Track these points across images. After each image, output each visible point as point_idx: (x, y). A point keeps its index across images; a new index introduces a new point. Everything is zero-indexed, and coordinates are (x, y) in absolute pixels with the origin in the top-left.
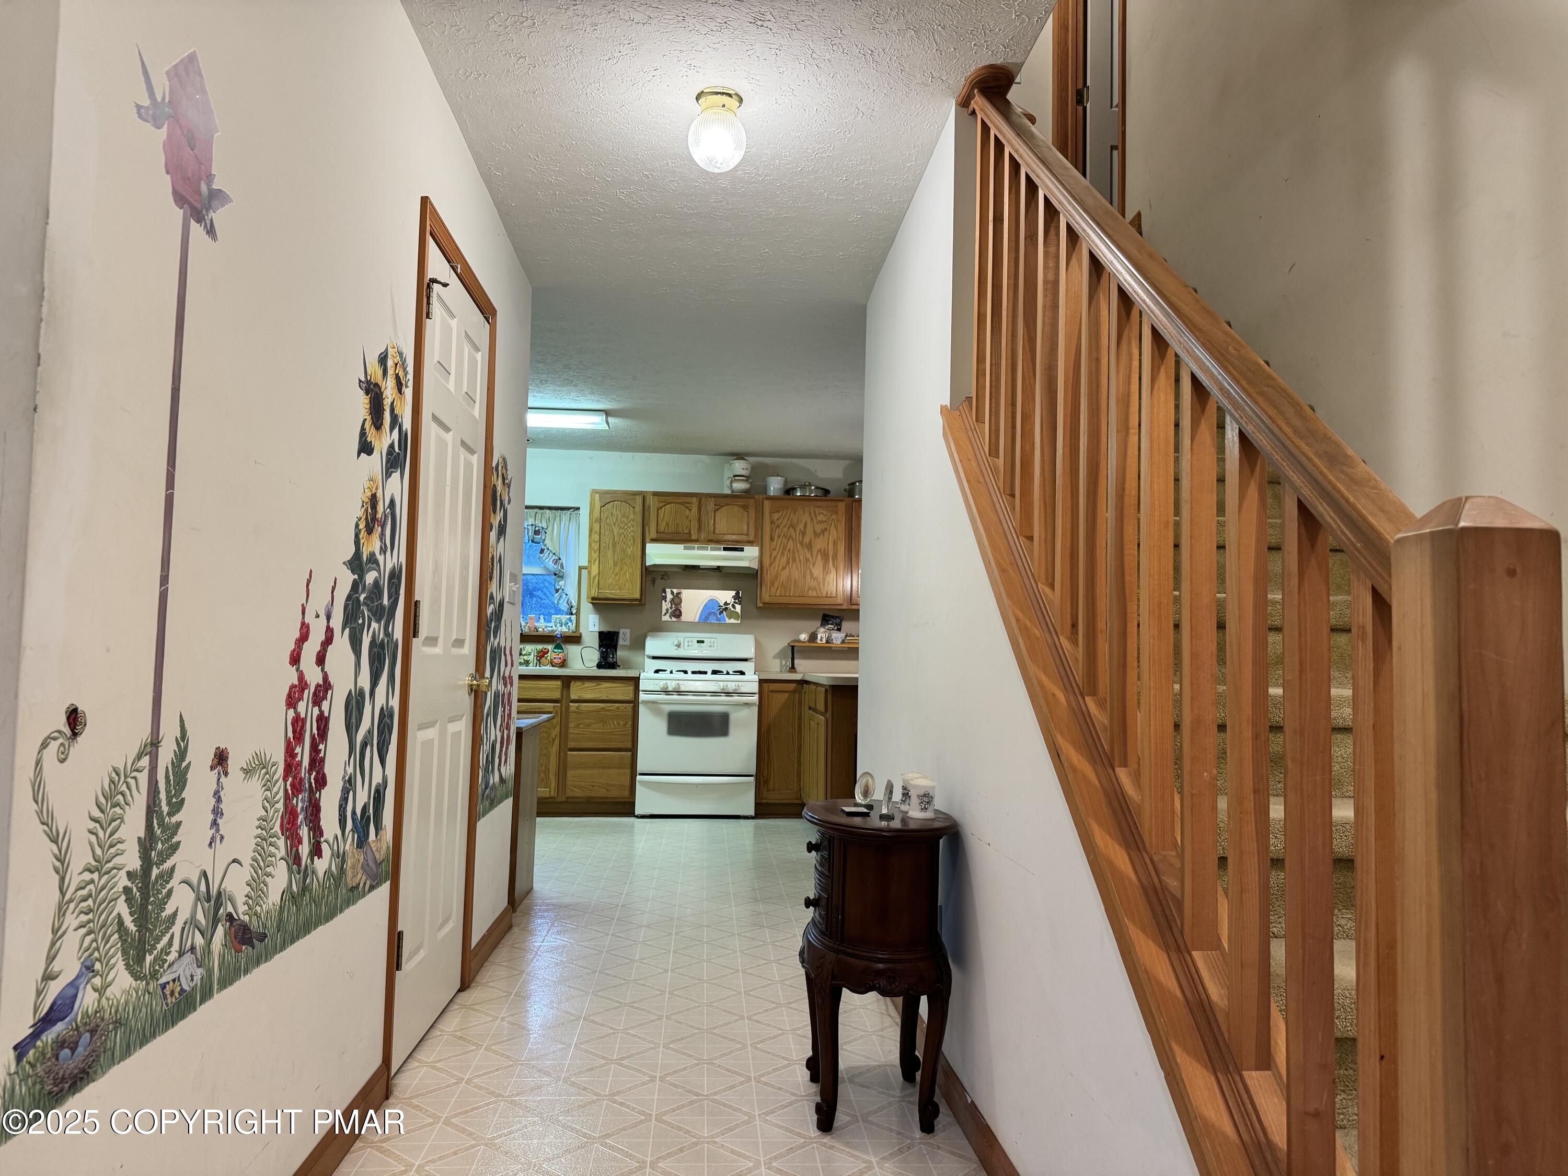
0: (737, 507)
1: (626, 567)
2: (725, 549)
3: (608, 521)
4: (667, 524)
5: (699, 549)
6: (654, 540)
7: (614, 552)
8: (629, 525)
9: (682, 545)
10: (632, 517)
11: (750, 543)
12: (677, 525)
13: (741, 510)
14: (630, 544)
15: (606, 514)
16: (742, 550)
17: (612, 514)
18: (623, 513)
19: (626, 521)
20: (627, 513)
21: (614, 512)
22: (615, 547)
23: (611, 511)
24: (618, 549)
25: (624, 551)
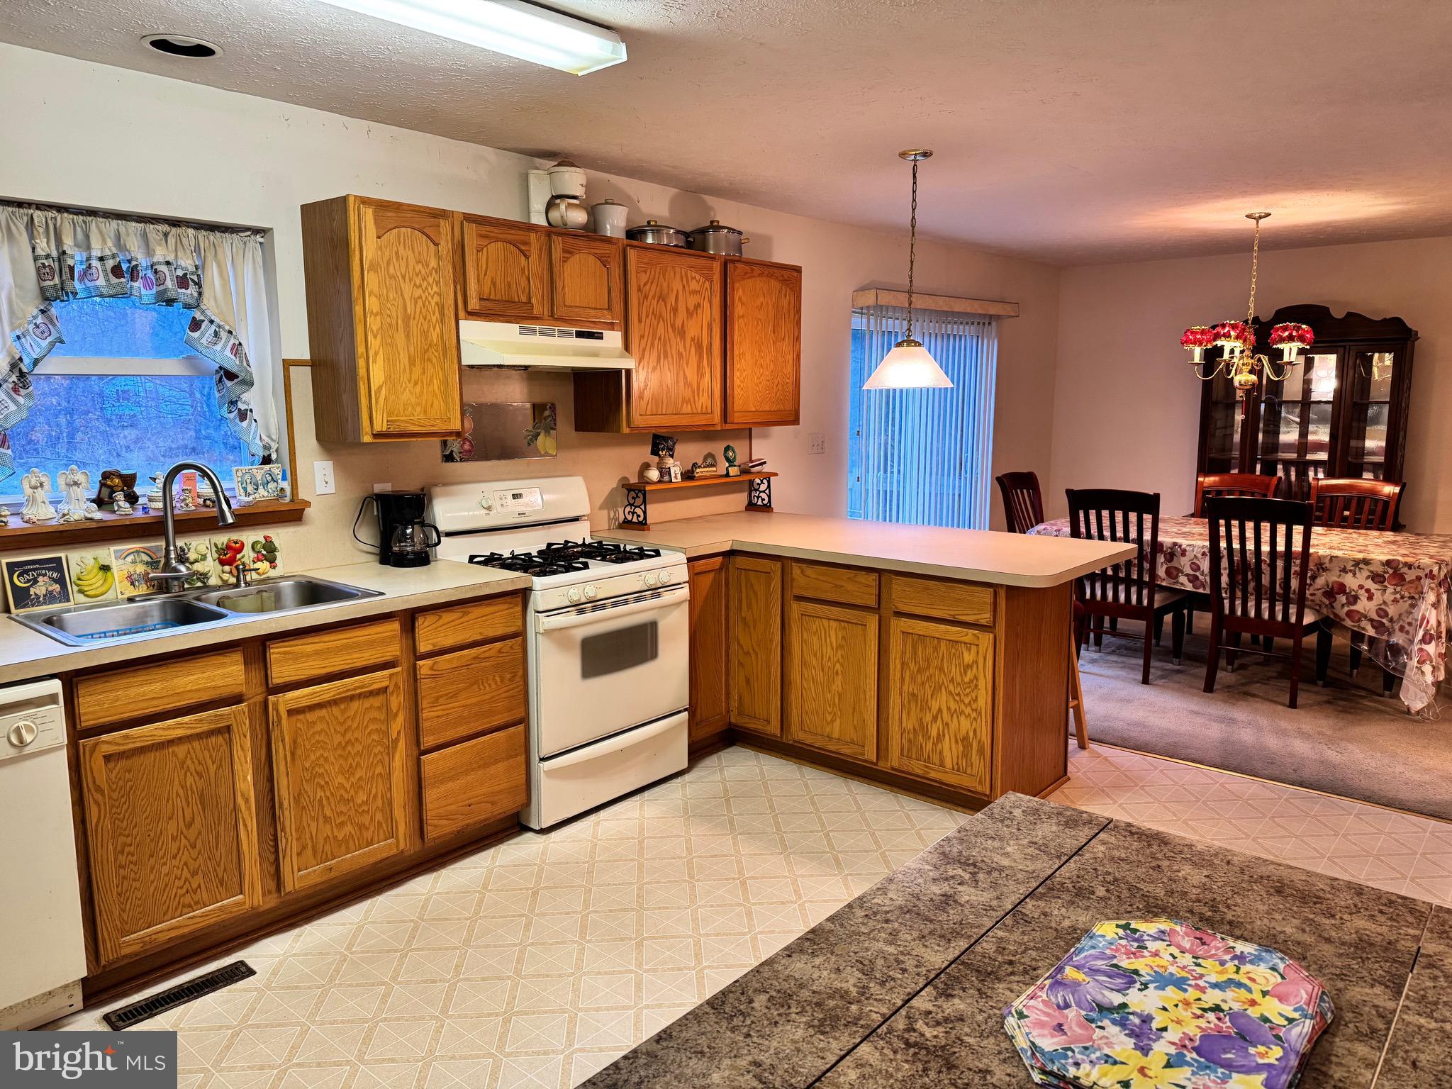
0: (593, 258)
1: (431, 369)
2: (580, 335)
3: (392, 271)
4: (494, 283)
5: (543, 333)
6: (473, 315)
7: (408, 336)
8: (431, 280)
9: (517, 326)
10: (434, 263)
11: (615, 325)
12: (509, 285)
13: (598, 263)
14: (434, 319)
15: (388, 254)
16: (599, 336)
17: (397, 253)
18: (417, 254)
19: (423, 271)
20: (425, 255)
21: (402, 251)
22: (409, 326)
23: (395, 249)
24: (415, 330)
25: (425, 334)
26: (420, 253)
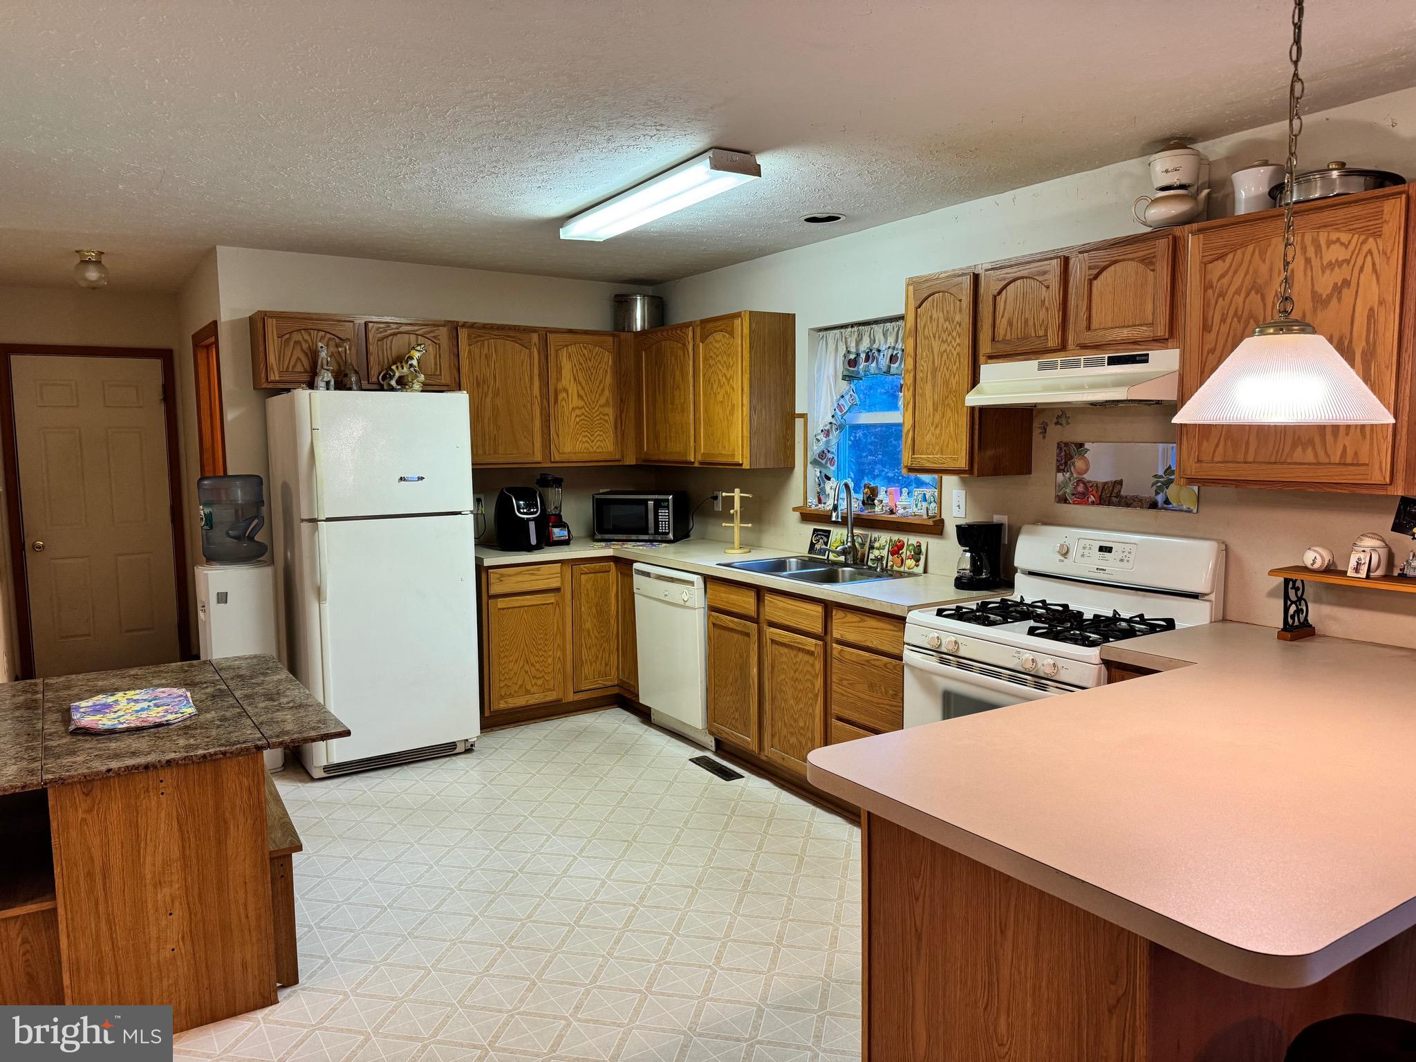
0: (1134, 264)
1: (949, 413)
2: (1113, 361)
3: (926, 333)
4: (1010, 323)
5: (1065, 365)
6: (992, 357)
7: (934, 386)
8: (954, 334)
9: (1036, 362)
10: (958, 318)
11: (1161, 342)
12: (1026, 321)
13: (1141, 267)
14: (955, 368)
15: (924, 319)
16: (1144, 359)
17: (931, 317)
18: (945, 312)
19: (949, 328)
20: (952, 313)
21: (935, 316)
22: (935, 377)
23: (930, 313)
24: (939, 380)
25: (946, 383)
26: (948, 312)
